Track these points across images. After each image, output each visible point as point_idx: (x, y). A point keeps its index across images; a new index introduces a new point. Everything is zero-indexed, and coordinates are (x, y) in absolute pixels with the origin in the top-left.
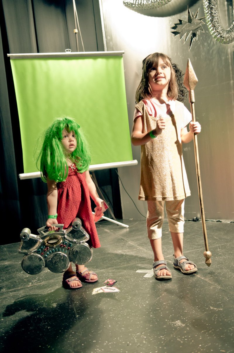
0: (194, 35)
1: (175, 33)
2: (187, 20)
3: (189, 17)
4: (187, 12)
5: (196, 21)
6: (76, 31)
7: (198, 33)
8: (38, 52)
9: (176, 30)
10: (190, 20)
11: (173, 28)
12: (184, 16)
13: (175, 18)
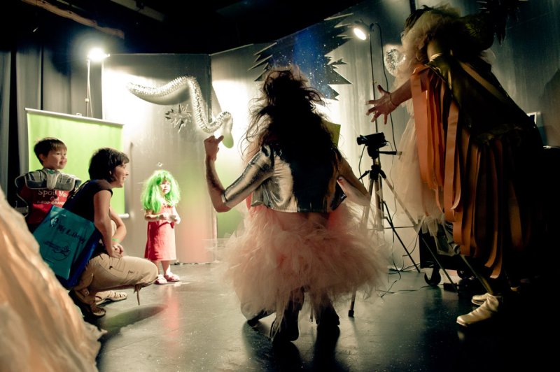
0: (182, 122)
1: (168, 118)
2: (178, 111)
3: (180, 109)
4: (178, 105)
5: (184, 112)
6: (87, 100)
7: (186, 121)
8: (42, 109)
9: (168, 116)
10: (180, 111)
11: (167, 114)
12: (176, 107)
13: (169, 107)
